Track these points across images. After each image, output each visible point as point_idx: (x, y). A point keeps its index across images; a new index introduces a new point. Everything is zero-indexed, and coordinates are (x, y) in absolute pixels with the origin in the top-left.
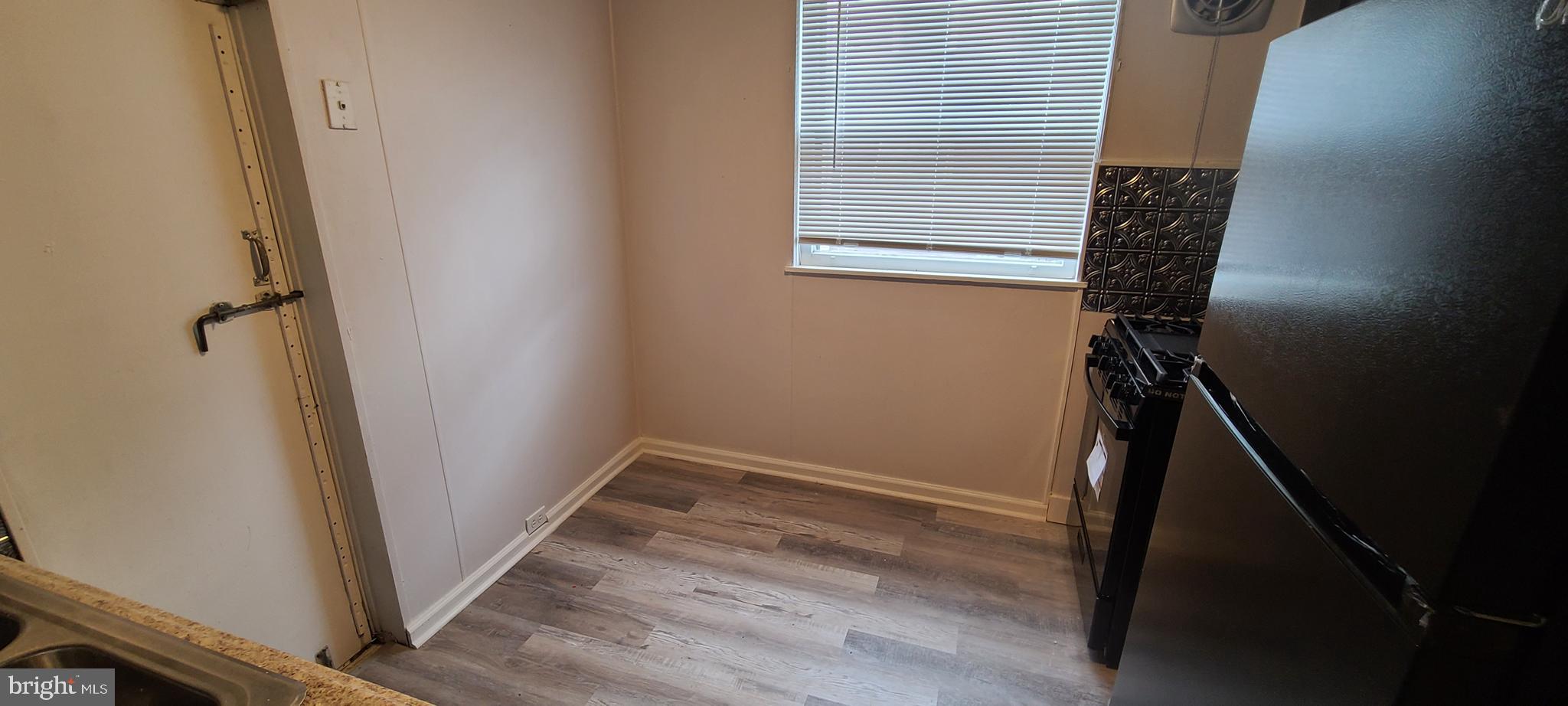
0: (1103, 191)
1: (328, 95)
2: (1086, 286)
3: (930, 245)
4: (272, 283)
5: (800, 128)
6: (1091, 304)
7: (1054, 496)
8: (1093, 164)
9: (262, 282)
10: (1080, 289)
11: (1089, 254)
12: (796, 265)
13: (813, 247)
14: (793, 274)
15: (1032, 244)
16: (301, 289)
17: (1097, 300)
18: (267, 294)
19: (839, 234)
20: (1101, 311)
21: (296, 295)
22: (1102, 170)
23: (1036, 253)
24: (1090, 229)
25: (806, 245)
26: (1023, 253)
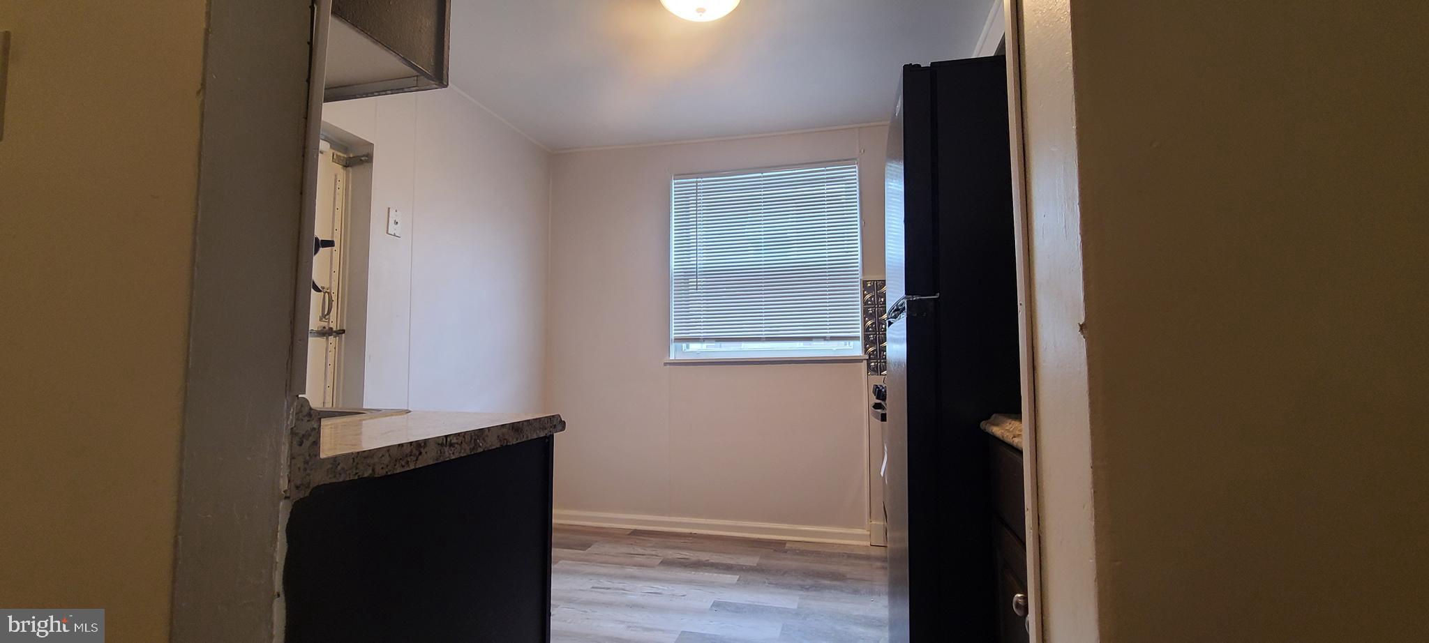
0: (868, 296)
1: (390, 215)
2: (868, 358)
3: (763, 338)
4: (329, 322)
5: (674, 267)
6: (873, 370)
7: (873, 522)
8: (859, 280)
9: (324, 319)
10: (865, 359)
11: (866, 338)
12: (672, 357)
13: (684, 345)
14: (670, 364)
15: (830, 333)
16: (345, 328)
17: (877, 367)
18: (324, 328)
19: (702, 335)
20: (881, 374)
21: (341, 332)
22: (864, 283)
23: (833, 338)
24: (864, 321)
25: (679, 344)
26: (825, 339)
